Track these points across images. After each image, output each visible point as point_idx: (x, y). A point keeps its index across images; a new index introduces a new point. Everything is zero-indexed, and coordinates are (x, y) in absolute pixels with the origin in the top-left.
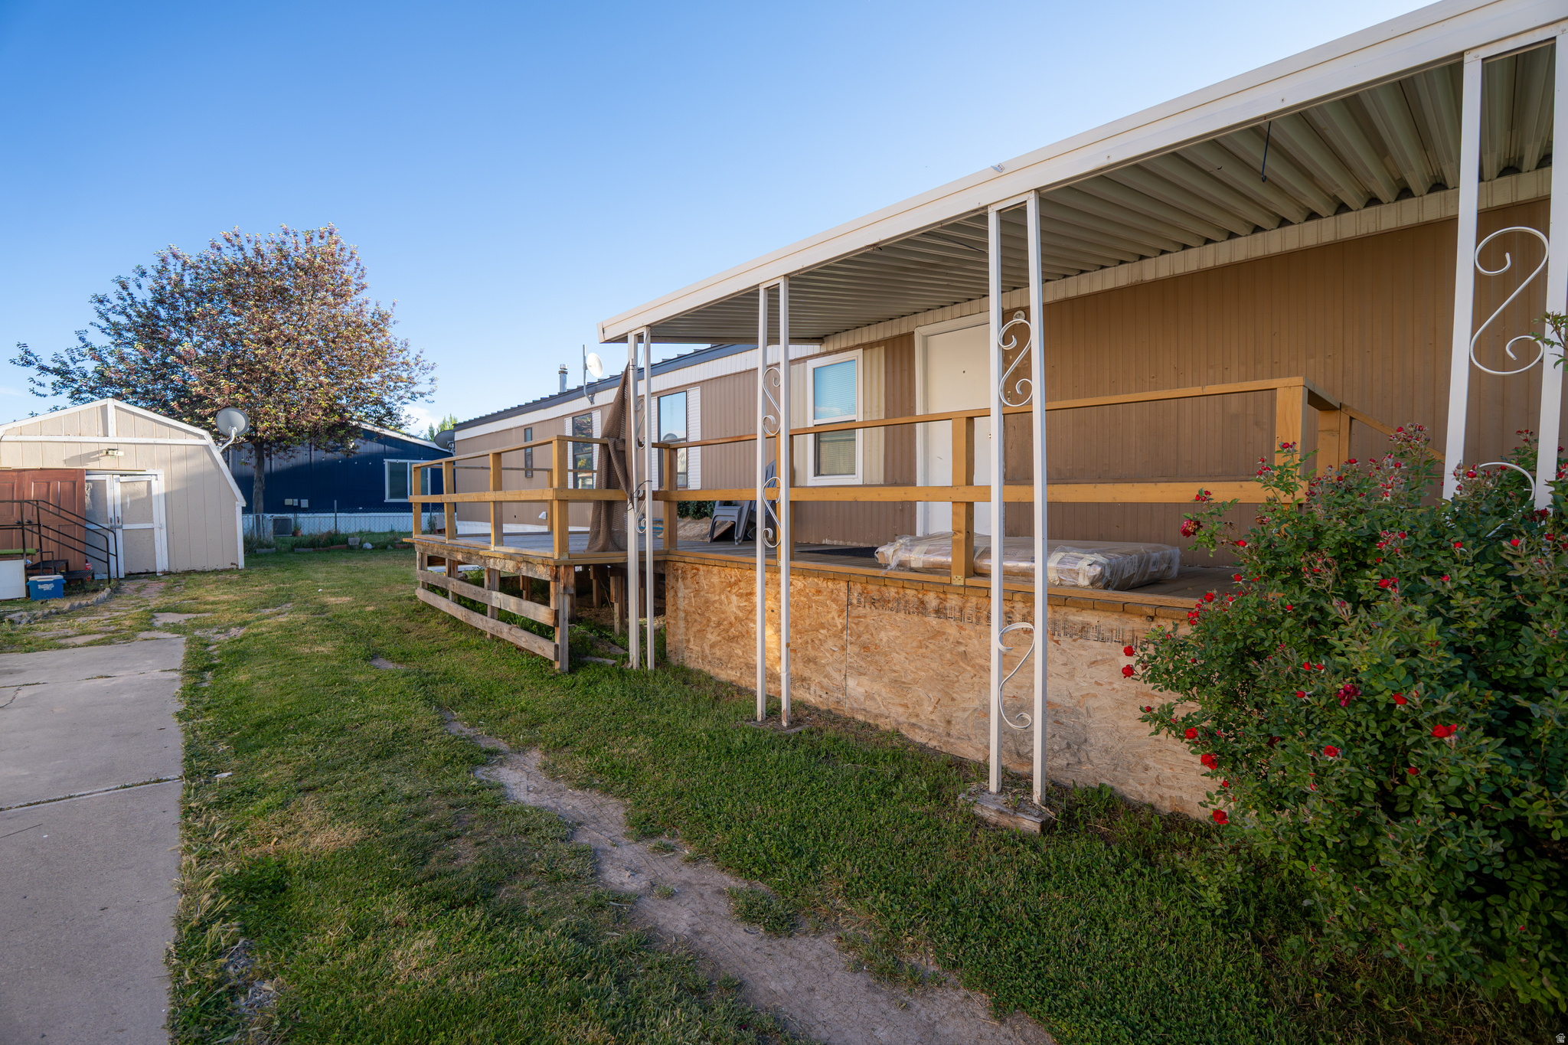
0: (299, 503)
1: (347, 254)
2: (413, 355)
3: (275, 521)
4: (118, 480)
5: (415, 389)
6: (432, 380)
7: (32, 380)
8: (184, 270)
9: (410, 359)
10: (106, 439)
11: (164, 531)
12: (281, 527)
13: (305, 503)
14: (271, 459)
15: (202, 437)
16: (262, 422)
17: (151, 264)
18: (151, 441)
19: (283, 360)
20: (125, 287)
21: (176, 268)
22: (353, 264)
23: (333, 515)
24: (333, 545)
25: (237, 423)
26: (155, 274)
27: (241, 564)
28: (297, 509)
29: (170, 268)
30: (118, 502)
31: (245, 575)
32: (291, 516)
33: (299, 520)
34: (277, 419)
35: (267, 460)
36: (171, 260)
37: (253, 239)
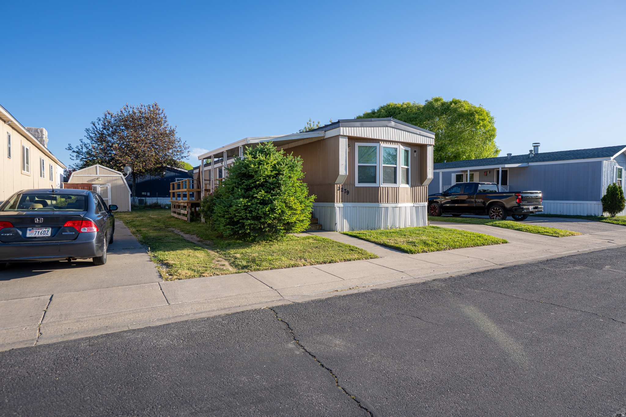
0: (147, 194)
1: (161, 111)
2: (183, 143)
3: (139, 200)
4: (100, 186)
5: (183, 155)
6: (188, 152)
7: (70, 155)
8: (111, 118)
9: (182, 144)
10: (97, 175)
11: (111, 200)
12: (141, 202)
13: (148, 194)
14: (137, 179)
15: (120, 174)
16: (135, 168)
17: (102, 116)
18: (108, 176)
19: (142, 148)
20: (94, 125)
21: (109, 117)
22: (163, 114)
23: (156, 198)
24: (156, 207)
25: (129, 170)
26: (103, 120)
27: (130, 210)
28: (146, 196)
29: (107, 117)
30: (100, 192)
31: (131, 213)
32: (144, 198)
33: (147, 200)
34: (140, 166)
35: (136, 179)
36: (108, 115)
37: (132, 107)
